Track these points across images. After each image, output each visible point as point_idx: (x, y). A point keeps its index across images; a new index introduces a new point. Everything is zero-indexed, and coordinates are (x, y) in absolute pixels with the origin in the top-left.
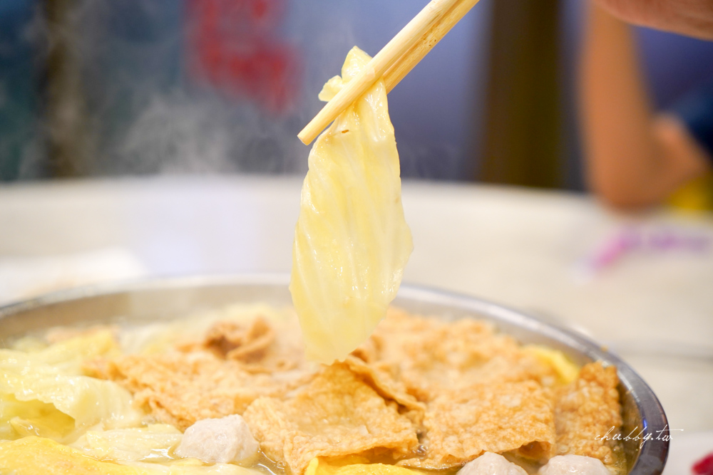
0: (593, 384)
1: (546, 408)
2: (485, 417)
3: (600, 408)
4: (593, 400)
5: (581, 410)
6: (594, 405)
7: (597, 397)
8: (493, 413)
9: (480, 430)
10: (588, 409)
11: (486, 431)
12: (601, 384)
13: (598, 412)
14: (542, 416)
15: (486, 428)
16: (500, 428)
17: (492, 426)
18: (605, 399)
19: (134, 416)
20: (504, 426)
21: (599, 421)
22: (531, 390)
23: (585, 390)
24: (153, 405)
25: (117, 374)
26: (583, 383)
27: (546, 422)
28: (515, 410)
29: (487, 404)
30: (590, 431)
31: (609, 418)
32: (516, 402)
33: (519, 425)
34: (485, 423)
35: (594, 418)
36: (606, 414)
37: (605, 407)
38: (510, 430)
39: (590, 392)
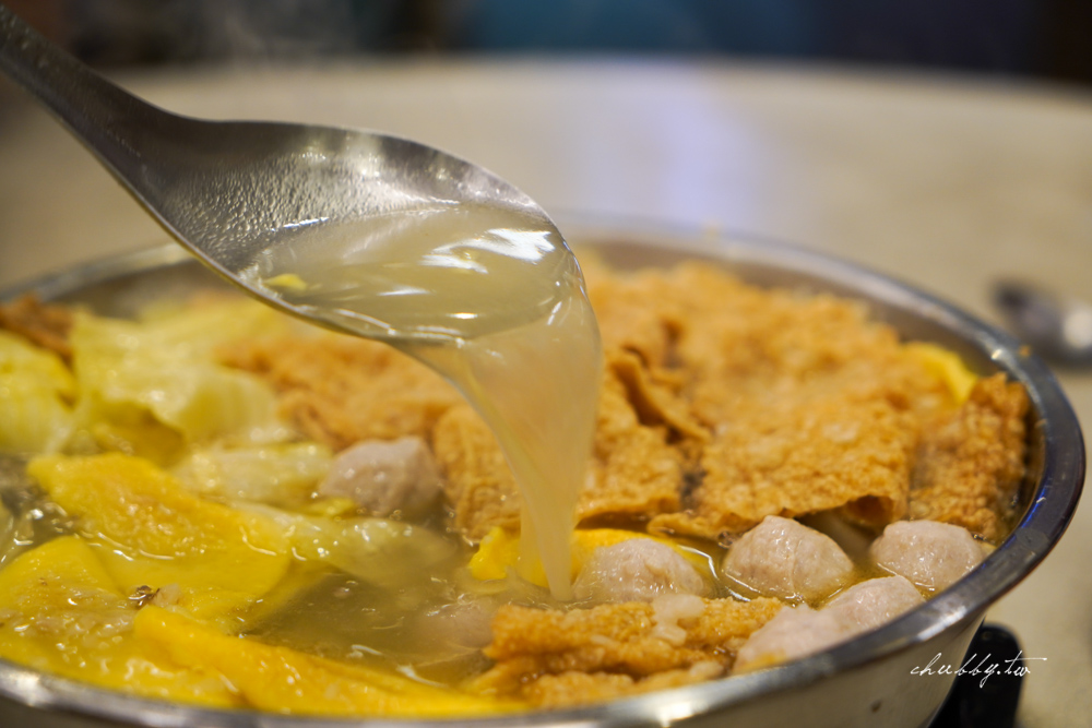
0: (987, 411)
1: (896, 445)
2: (796, 457)
3: (990, 449)
4: (981, 436)
5: (961, 451)
6: (982, 444)
7: (988, 432)
8: (809, 450)
9: (785, 476)
10: (972, 450)
11: (796, 479)
12: (998, 411)
13: (985, 453)
14: (886, 457)
15: (794, 472)
16: (817, 474)
17: (804, 471)
18: (1002, 435)
19: (280, 431)
20: (823, 471)
21: (985, 470)
22: (878, 415)
23: (971, 421)
24: (304, 415)
25: (260, 366)
26: (972, 407)
27: (893, 466)
28: (846, 446)
29: (804, 436)
30: (966, 484)
31: (1001, 465)
32: (850, 435)
33: (847, 469)
34: (795, 465)
35: (977, 464)
36: (997, 458)
37: (999, 447)
38: (831, 478)
39: (978, 424)
